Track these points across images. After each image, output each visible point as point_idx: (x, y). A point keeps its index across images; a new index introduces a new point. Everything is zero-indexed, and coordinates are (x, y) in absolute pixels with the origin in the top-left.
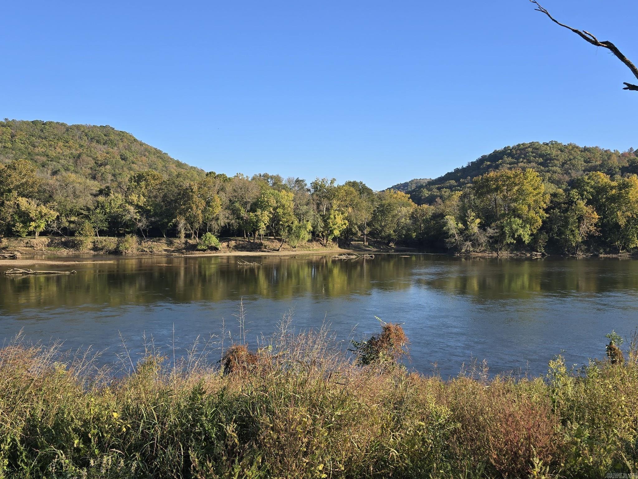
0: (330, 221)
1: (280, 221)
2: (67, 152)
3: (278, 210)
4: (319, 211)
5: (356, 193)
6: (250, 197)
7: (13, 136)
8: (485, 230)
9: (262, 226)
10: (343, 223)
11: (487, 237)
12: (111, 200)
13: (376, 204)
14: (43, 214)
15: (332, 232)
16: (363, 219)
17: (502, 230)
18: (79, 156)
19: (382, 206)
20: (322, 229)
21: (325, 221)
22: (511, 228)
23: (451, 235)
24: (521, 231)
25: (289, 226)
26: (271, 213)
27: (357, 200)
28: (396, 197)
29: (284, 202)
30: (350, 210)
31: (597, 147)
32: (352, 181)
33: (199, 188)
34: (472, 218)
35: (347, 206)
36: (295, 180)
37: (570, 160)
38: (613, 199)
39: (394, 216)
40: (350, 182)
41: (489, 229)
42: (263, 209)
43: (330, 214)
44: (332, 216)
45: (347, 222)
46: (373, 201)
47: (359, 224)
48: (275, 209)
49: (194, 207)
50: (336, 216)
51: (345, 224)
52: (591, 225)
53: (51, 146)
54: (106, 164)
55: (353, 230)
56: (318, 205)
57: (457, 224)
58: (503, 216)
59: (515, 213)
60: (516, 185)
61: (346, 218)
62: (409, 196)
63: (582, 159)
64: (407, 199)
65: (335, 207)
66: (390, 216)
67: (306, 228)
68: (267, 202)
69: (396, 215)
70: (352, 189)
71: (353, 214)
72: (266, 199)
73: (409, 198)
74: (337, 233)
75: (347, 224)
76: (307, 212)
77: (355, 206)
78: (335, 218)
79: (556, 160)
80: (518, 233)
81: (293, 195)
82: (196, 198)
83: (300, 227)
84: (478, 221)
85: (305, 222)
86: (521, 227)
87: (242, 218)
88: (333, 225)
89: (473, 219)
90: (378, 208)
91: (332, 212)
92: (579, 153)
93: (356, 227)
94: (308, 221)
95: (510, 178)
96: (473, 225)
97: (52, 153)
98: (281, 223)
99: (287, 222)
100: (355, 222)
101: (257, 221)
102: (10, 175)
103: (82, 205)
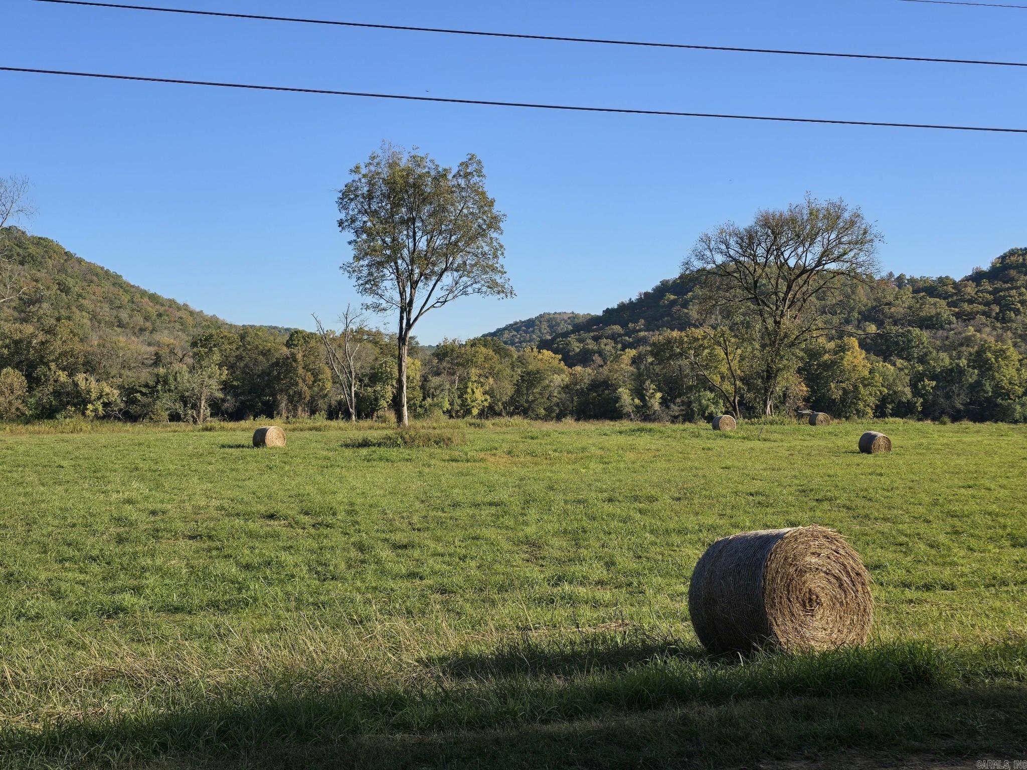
0: (467, 396)
4: (452, 382)
8: (668, 407)
9: (383, 404)
10: (483, 399)
11: (671, 416)
12: (176, 373)
14: (104, 393)
15: (469, 410)
16: (507, 393)
17: (689, 406)
19: (528, 374)
21: (460, 397)
22: (700, 405)
23: (625, 414)
24: (712, 408)
27: (498, 367)
29: (409, 373)
30: (491, 380)
34: (651, 391)
35: (487, 377)
38: (826, 366)
39: (544, 388)
41: (672, 405)
42: (385, 382)
43: (467, 388)
44: (469, 390)
45: (488, 397)
46: (512, 365)
47: (503, 399)
49: (299, 381)
50: (475, 390)
51: (486, 400)
52: (799, 400)
55: (496, 408)
57: (633, 399)
58: (690, 388)
59: (705, 384)
60: (705, 348)
61: (487, 393)
64: (558, 361)
65: (473, 378)
66: (540, 388)
67: (441, 407)
69: (547, 386)
70: (491, 352)
71: (495, 386)
72: (387, 370)
73: (560, 360)
74: (475, 411)
75: (489, 401)
76: (440, 385)
77: (497, 376)
78: (473, 392)
80: (709, 411)
81: (420, 364)
82: (300, 371)
83: (434, 405)
84: (659, 395)
85: (439, 399)
86: (713, 403)
88: (472, 402)
89: (653, 393)
90: (523, 376)
91: (470, 384)
93: (500, 404)
94: (443, 397)
95: (698, 339)
96: (652, 401)
100: (498, 397)
101: (376, 399)
102: (47, 342)
103: (142, 380)
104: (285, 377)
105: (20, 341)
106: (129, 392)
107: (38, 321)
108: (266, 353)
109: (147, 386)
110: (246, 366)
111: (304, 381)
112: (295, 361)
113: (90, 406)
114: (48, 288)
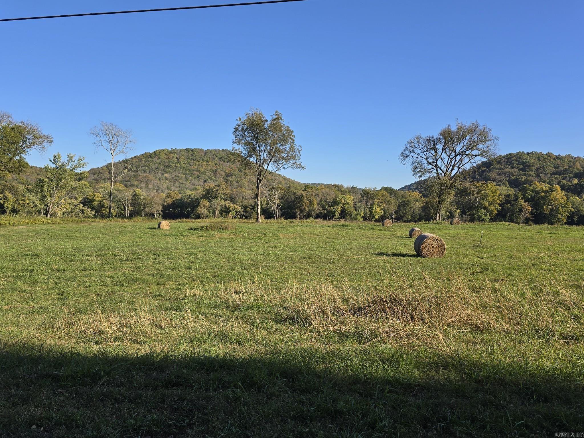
0: (373, 211)
1: (346, 211)
2: (209, 168)
3: (345, 205)
4: (367, 205)
5: (388, 195)
6: (330, 198)
7: (178, 159)
9: (337, 214)
10: (380, 212)
13: (400, 200)
15: (374, 217)
16: (392, 210)
18: (216, 170)
19: (404, 202)
20: (369, 216)
21: (370, 211)
25: (350, 214)
26: (341, 207)
27: (388, 199)
28: (413, 196)
29: (348, 201)
30: (384, 204)
31: (569, 155)
32: (385, 187)
33: (306, 195)
35: (382, 203)
36: (351, 187)
37: (543, 166)
40: (384, 187)
42: (338, 205)
43: (373, 207)
44: (374, 208)
45: (383, 211)
46: (398, 198)
47: (390, 212)
48: (343, 205)
49: (304, 204)
50: (377, 208)
51: (381, 212)
52: (527, 213)
53: (199, 165)
54: (231, 175)
56: (367, 202)
59: (482, 206)
60: (481, 191)
61: (382, 209)
62: (421, 194)
63: (552, 166)
65: (376, 203)
66: (409, 208)
67: (360, 215)
68: (340, 201)
69: (412, 207)
70: (386, 193)
71: (386, 207)
72: (339, 200)
74: (377, 217)
75: (383, 213)
76: (361, 206)
77: (387, 202)
78: (376, 209)
79: (532, 166)
81: (353, 197)
82: (305, 200)
83: (357, 214)
85: (360, 212)
86: (484, 215)
87: (327, 210)
88: (375, 213)
90: (401, 203)
92: (552, 160)
93: (388, 214)
94: (361, 211)
95: (478, 186)
97: (202, 169)
98: (347, 212)
99: (350, 211)
100: (387, 211)
101: (334, 211)
102: (218, 190)
103: (250, 203)
104: (299, 203)
105: (209, 189)
106: (245, 208)
107: (230, 182)
108: (295, 194)
109: (251, 206)
110: (287, 198)
111: (306, 204)
112: (303, 196)
113: (230, 213)
114: (235, 171)
